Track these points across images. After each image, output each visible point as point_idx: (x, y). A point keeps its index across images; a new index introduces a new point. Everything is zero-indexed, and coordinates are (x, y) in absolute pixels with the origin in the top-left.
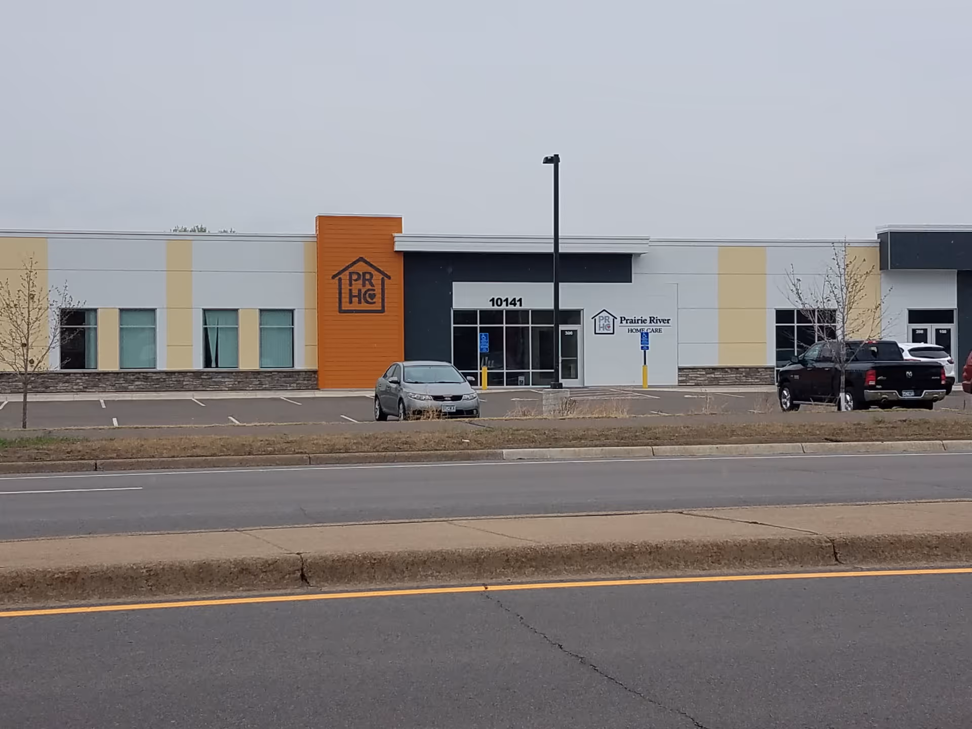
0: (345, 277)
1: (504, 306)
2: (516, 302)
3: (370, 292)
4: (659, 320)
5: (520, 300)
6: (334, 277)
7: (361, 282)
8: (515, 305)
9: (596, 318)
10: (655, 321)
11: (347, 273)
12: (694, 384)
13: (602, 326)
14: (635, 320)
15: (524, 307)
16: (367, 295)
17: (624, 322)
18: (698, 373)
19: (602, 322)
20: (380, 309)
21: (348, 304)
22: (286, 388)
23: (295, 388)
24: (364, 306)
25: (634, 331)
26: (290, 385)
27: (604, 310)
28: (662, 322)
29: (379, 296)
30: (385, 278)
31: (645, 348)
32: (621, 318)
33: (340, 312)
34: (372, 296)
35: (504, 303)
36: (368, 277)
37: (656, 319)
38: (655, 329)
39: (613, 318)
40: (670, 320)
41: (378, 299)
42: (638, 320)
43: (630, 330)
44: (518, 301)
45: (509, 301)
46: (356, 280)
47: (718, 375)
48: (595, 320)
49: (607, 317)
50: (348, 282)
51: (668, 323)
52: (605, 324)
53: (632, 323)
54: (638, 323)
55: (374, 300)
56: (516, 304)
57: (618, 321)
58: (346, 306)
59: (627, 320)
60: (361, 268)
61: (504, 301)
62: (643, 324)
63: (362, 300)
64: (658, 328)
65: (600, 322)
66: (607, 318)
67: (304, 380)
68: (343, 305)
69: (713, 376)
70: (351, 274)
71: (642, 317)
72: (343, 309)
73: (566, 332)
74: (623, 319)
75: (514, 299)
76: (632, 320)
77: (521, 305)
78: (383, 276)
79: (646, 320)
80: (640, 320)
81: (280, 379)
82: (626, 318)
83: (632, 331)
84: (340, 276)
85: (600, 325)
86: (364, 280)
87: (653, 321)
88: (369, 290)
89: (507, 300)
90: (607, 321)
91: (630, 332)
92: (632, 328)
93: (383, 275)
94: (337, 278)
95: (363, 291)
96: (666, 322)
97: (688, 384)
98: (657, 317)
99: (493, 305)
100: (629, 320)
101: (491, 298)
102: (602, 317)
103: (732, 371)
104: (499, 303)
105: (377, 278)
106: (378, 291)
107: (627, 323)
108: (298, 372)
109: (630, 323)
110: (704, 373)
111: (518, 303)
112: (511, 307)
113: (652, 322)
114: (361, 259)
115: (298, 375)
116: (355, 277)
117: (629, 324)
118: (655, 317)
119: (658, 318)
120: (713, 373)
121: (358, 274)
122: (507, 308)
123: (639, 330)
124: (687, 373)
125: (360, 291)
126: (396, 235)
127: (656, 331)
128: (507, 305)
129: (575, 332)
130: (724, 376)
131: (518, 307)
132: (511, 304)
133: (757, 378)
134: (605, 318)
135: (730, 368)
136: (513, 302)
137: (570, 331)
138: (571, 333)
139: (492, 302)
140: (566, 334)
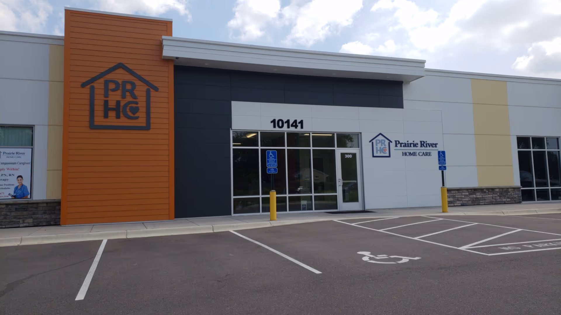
0: (99, 85)
1: (285, 128)
2: (298, 124)
3: (130, 105)
4: (429, 144)
5: (301, 122)
6: (84, 85)
7: (119, 92)
8: (296, 127)
9: (373, 141)
10: (425, 145)
11: (102, 80)
12: (460, 205)
13: (379, 149)
14: (408, 144)
15: (305, 129)
16: (128, 108)
17: (399, 145)
18: (463, 194)
19: (379, 145)
20: (144, 125)
21: (102, 119)
22: (17, 225)
23: (31, 224)
24: (123, 121)
25: (408, 154)
26: (24, 221)
27: (380, 134)
28: (431, 146)
29: (143, 110)
30: (151, 90)
31: (443, 168)
32: (396, 141)
33: (91, 129)
34: (135, 110)
35: (286, 125)
36: (129, 87)
37: (426, 143)
38: (426, 153)
39: (388, 141)
40: (437, 144)
41: (142, 114)
42: (411, 144)
43: (404, 153)
44: (299, 123)
45: (291, 123)
46: (113, 90)
47: (479, 195)
48: (373, 143)
49: (383, 140)
50: (102, 92)
51: (436, 147)
52: (382, 147)
53: (406, 146)
54: (410, 146)
55: (137, 115)
57: (393, 145)
58: (99, 119)
59: (401, 144)
60: (120, 76)
61: (286, 122)
62: (415, 148)
63: (122, 115)
64: (428, 151)
65: (377, 145)
66: (383, 142)
67: (45, 213)
68: (96, 119)
69: (475, 196)
70: (107, 83)
71: (414, 141)
72: (96, 124)
73: (346, 155)
74: (397, 143)
75: (295, 121)
76: (405, 143)
77: (302, 127)
78: (148, 87)
79: (418, 144)
80: (412, 144)
81: (8, 214)
82: (400, 142)
83: (406, 154)
84: (92, 84)
85: (377, 148)
86: (124, 91)
87: (423, 144)
88: (130, 103)
89: (288, 122)
90: (383, 144)
91: (404, 155)
92: (406, 151)
93: (147, 85)
94: (89, 86)
95: (122, 104)
96: (435, 146)
97: (455, 205)
98: (426, 142)
99: (274, 127)
100: (402, 143)
101: (272, 120)
102: (378, 140)
103: (489, 191)
104: (280, 125)
105: (141, 90)
106: (142, 105)
107: (401, 146)
108: (37, 204)
109: (404, 146)
110: (468, 194)
111: (299, 125)
112: (292, 129)
113: (423, 146)
114: (121, 66)
115: (36, 208)
116: (112, 86)
117: (403, 148)
118: (425, 141)
119: (428, 143)
120: (475, 194)
121: (116, 83)
122: (289, 130)
123: (412, 153)
124: (454, 194)
125: (118, 102)
126: (164, 37)
127: (427, 155)
128: (288, 127)
129: (354, 155)
130: (484, 196)
131: (299, 129)
132: (292, 126)
133: (508, 198)
134: (381, 141)
135: (488, 189)
136: (294, 124)
137: (349, 154)
138: (350, 156)
139: (272, 124)
140: (346, 157)
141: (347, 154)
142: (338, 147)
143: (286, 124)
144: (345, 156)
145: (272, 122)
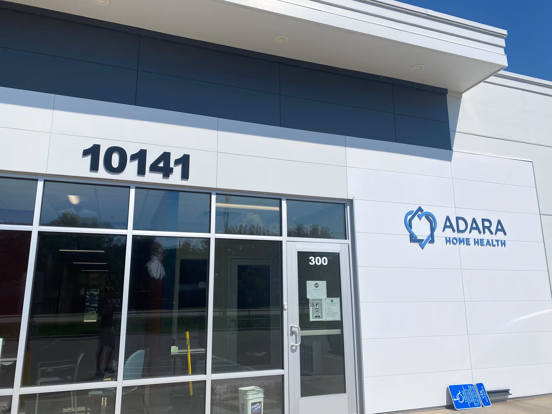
2: (172, 165)
5: (184, 161)
8: (167, 172)
15: (196, 181)
35: (132, 166)
44: (177, 162)
45: (150, 160)
56: (171, 170)
61: (133, 157)
73: (313, 258)
75: (166, 157)
77: (185, 175)
89: (141, 156)
99: (94, 167)
101: (89, 146)
104: (115, 164)
111: (178, 170)
112: (156, 178)
122: (141, 179)
128: (141, 171)
129: (334, 258)
131: (176, 179)
132: (154, 168)
136: (161, 165)
137: (321, 255)
138: (324, 261)
139: (89, 158)
140: (310, 263)
141: (315, 254)
142: (289, 235)
143: (136, 163)
144: (310, 261)
145: (86, 153)
